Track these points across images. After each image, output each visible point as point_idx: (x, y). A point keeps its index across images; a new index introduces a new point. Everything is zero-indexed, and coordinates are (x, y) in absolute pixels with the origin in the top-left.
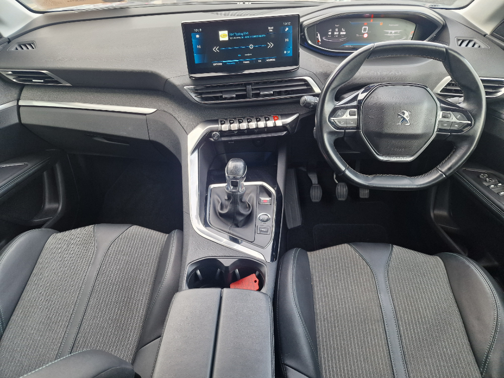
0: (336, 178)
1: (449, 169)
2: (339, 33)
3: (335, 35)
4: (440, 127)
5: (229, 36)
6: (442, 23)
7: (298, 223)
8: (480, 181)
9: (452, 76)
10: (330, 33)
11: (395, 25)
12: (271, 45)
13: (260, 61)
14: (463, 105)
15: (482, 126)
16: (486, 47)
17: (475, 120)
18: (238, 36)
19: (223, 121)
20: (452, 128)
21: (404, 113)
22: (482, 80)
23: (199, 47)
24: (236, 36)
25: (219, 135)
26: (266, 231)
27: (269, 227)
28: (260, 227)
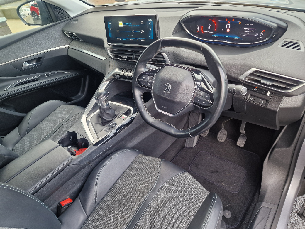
5: (123, 25)
11: (250, 25)
12: (143, 31)
13: (138, 40)
19: (124, 70)
20: (201, 103)
21: (168, 85)
23: (111, 29)
24: (126, 25)
25: (118, 76)
26: (107, 131)
27: (111, 130)
28: (107, 128)
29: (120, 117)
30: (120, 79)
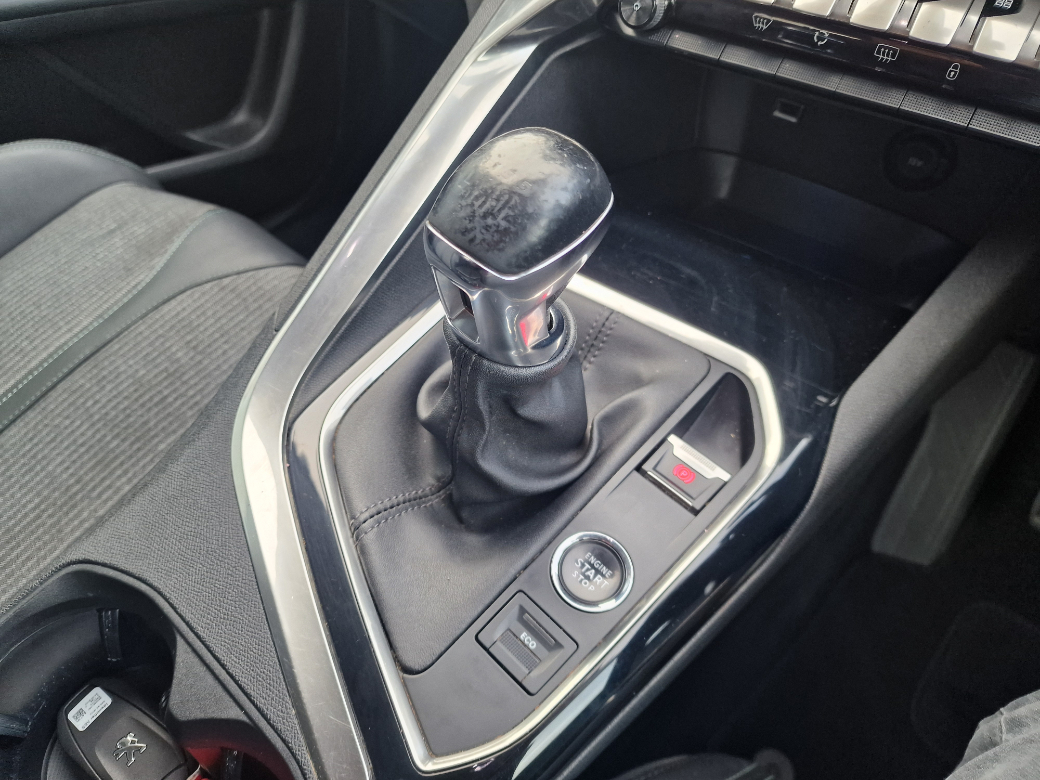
26: (530, 661)
27: (569, 646)
28: (522, 610)
29: (644, 474)
30: (655, 38)
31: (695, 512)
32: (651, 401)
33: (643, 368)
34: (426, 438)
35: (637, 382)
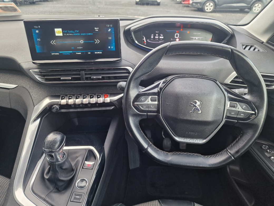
0: (164, 135)
1: (237, 152)
2: (159, 37)
3: (156, 38)
4: (228, 115)
5: (63, 33)
6: (231, 33)
7: (138, 165)
8: (263, 151)
9: (237, 72)
10: (152, 37)
11: (198, 34)
12: (98, 41)
13: (90, 53)
14: (247, 97)
15: (265, 117)
16: (264, 51)
17: (258, 111)
18: (70, 33)
19: (63, 97)
20: (238, 116)
21: (196, 103)
22: (262, 75)
23: (39, 40)
24: (69, 33)
25: (58, 107)
26: (79, 199)
27: (83, 194)
28: (75, 194)
29: (84, 168)
30: (59, 111)
31: (92, 169)
32: (80, 159)
33: (77, 155)
34: (47, 182)
35: (77, 157)
